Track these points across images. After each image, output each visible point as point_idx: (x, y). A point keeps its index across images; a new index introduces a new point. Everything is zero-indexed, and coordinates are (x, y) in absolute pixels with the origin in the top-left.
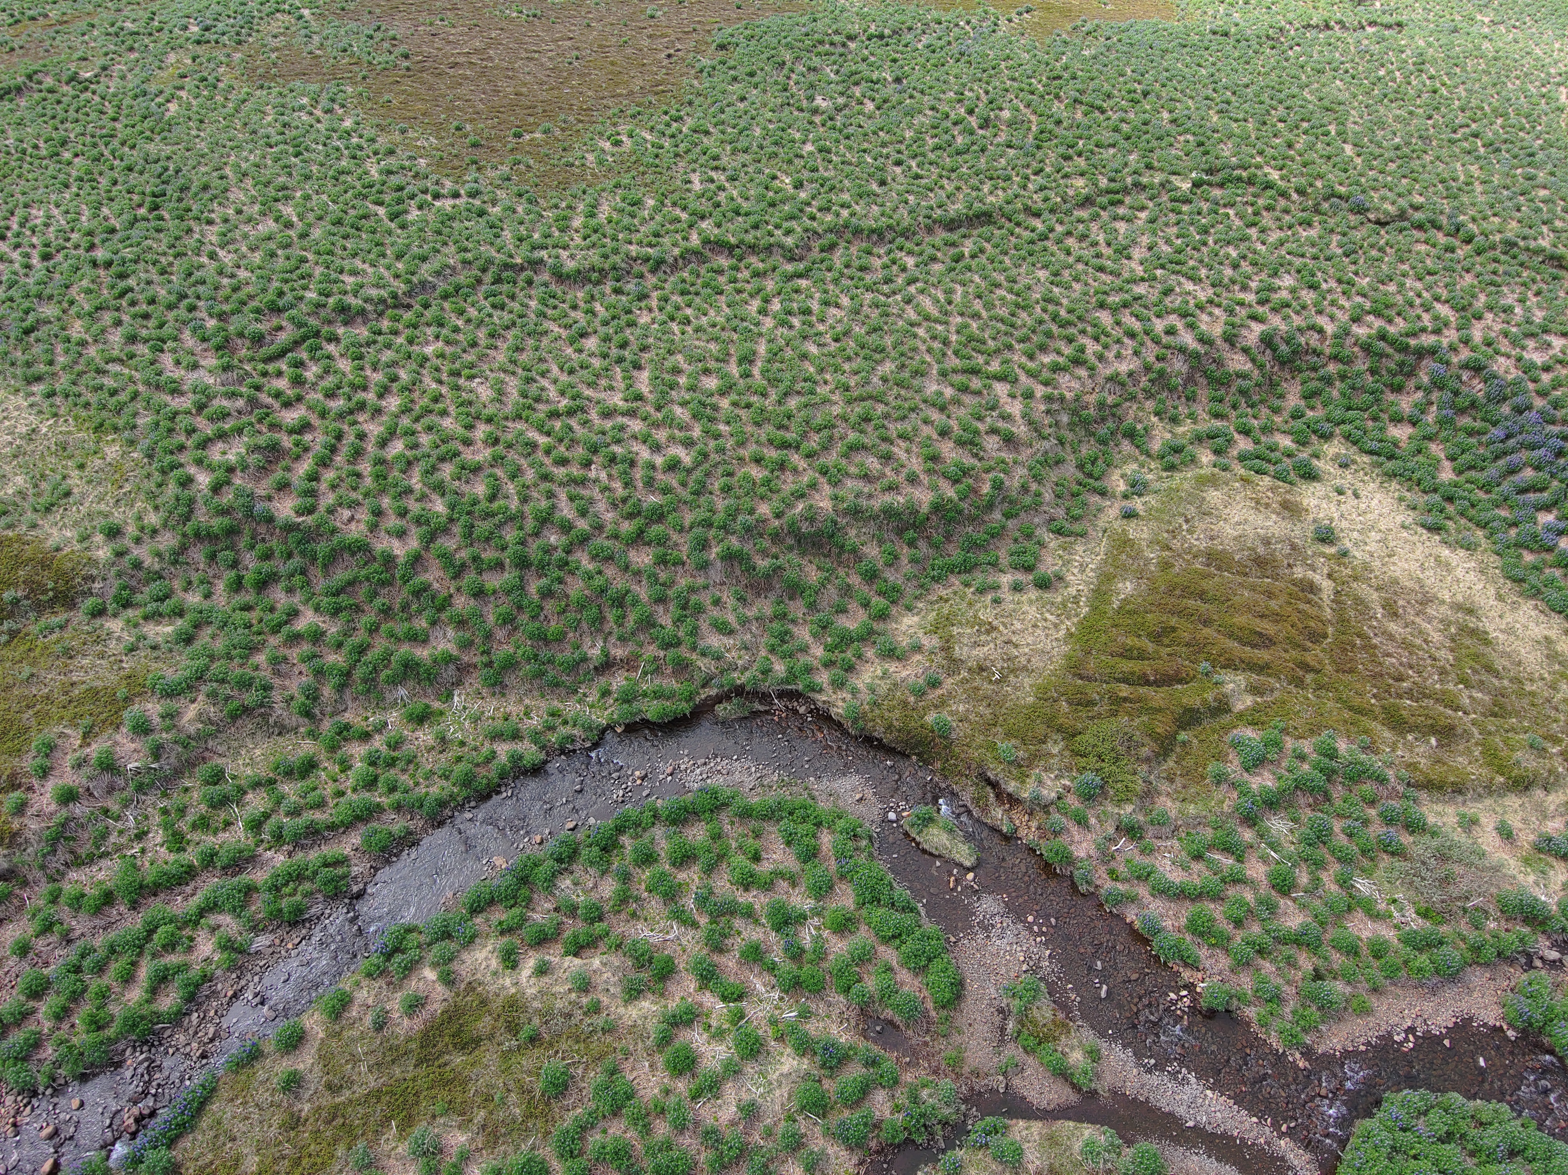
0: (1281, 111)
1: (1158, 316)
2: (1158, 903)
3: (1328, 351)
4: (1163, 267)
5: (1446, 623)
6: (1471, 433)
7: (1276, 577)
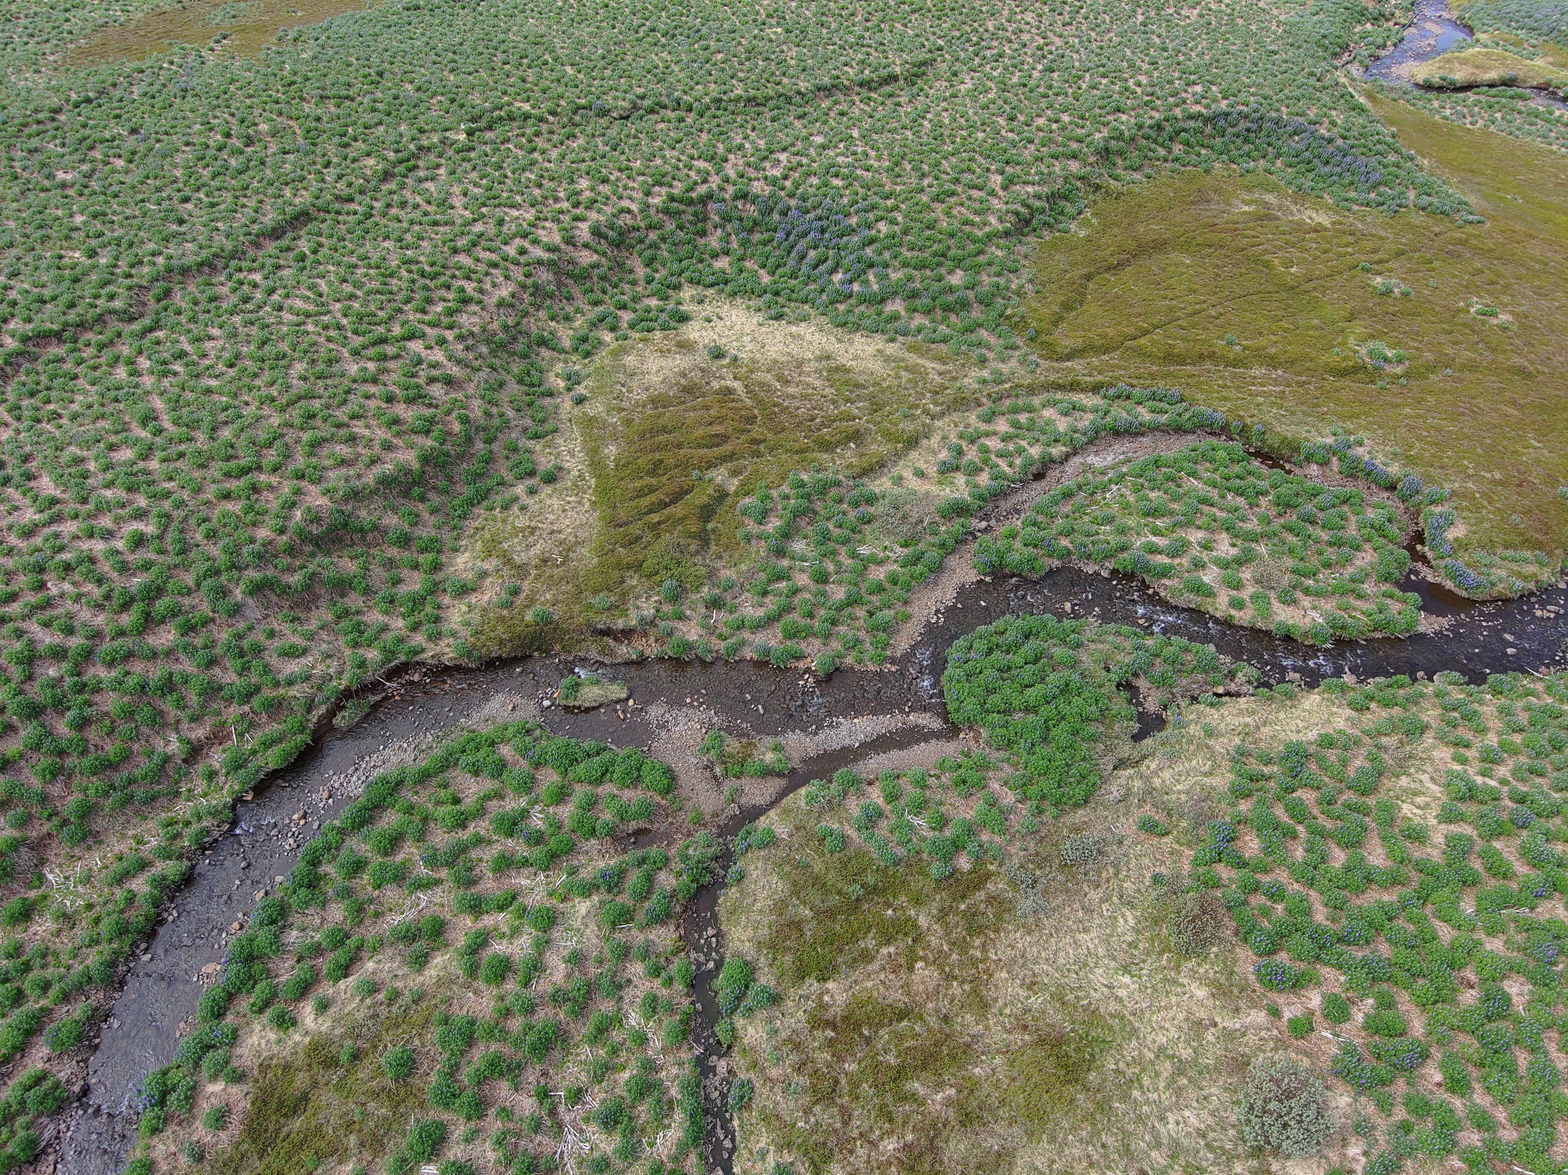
0: (500, 56)
1: (506, 244)
2: (759, 635)
3: (642, 225)
4: (484, 205)
5: (819, 372)
6: (765, 243)
7: (703, 395)
